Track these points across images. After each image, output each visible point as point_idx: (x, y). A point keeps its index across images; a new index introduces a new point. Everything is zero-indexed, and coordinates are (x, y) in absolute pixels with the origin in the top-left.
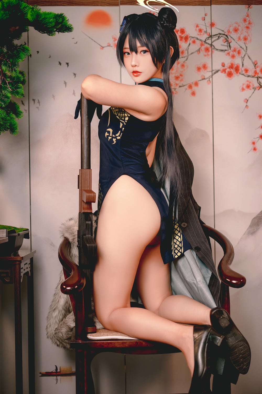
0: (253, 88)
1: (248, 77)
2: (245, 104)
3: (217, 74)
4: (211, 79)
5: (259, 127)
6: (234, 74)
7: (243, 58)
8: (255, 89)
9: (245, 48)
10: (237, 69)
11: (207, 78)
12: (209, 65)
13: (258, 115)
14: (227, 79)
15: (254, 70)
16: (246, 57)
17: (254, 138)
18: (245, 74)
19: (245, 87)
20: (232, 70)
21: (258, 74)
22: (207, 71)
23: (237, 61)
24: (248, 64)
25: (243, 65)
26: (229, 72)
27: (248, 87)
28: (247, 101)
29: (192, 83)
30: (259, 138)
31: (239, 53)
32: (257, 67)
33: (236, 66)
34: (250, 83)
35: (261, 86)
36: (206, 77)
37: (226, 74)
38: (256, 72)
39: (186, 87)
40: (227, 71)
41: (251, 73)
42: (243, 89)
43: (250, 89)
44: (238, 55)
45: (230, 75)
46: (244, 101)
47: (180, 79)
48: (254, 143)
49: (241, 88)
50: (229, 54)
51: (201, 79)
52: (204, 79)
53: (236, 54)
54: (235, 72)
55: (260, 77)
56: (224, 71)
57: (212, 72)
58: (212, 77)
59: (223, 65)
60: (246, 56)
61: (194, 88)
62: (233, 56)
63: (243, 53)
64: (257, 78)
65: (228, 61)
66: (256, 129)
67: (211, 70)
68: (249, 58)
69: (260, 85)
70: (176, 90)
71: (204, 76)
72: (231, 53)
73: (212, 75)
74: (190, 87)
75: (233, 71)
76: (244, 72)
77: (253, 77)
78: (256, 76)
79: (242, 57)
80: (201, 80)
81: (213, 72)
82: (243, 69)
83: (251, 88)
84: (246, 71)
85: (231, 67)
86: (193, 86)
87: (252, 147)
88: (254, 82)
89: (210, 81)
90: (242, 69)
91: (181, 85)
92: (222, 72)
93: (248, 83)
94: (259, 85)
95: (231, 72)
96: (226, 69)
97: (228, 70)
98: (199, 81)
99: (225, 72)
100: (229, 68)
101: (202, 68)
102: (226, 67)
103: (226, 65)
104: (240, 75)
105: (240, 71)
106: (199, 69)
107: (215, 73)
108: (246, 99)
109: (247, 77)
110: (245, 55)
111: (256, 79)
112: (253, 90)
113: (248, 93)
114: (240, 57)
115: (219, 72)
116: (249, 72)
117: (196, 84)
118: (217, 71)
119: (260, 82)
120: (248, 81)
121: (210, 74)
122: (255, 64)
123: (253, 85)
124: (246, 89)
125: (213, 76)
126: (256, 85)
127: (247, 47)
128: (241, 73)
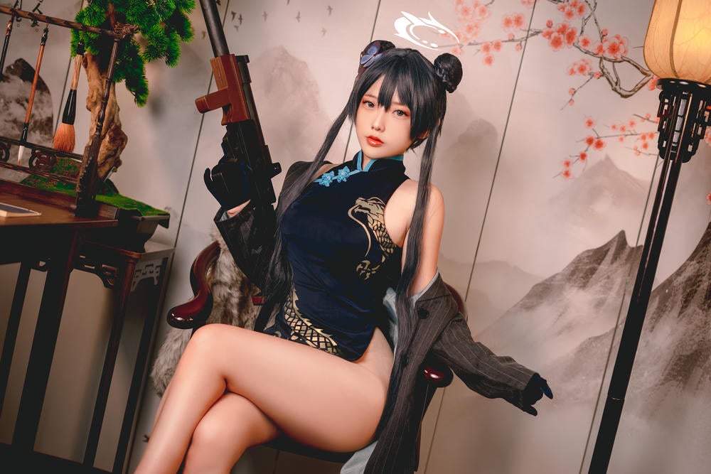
0: (590, 74)
1: (586, 53)
2: (570, 97)
3: (536, 36)
4: (523, 43)
5: (583, 140)
6: (563, 43)
7: (585, 21)
8: (593, 76)
9: (592, 5)
10: (571, 37)
11: (517, 41)
12: (526, 20)
13: (587, 120)
14: (551, 49)
15: (599, 43)
16: (591, 20)
17: (570, 156)
18: (582, 48)
19: (576, 69)
20: (562, 36)
21: (604, 52)
22: (521, 29)
23: (575, 23)
24: (592, 33)
25: (582, 31)
26: (555, 37)
27: (582, 69)
28: (575, 92)
29: (491, 42)
30: (577, 158)
31: (581, 10)
32: (606, 41)
33: (570, 30)
34: (587, 63)
35: (604, 73)
36: (516, 38)
37: (550, 41)
38: (600, 49)
39: (479, 47)
40: (553, 36)
41: (592, 48)
42: (572, 72)
43: (584, 75)
44: (578, 13)
45: (556, 43)
46: (570, 91)
47: (473, 32)
48: (567, 164)
49: (570, 68)
50: (563, 8)
51: (507, 39)
52: (513, 40)
53: (575, 10)
54: (566, 41)
55: (605, 58)
56: (549, 34)
57: (528, 31)
58: (526, 40)
59: (550, 25)
60: (592, 17)
61: (493, 52)
62: (570, 14)
63: (588, 11)
64: (601, 58)
65: (559, 19)
66: (577, 142)
67: (527, 29)
68: (596, 23)
69: (602, 70)
70: (463, 48)
71: (514, 36)
72: (568, 8)
73: (527, 37)
74: (487, 48)
75: (563, 38)
76: (580, 44)
77: (594, 55)
78: (600, 55)
79: (583, 18)
80: (506, 41)
81: (530, 32)
82: (581, 38)
83: (586, 72)
84: (586, 42)
85: (562, 30)
86: (492, 48)
87: (563, 169)
88: (594, 64)
89: (521, 46)
90: (578, 38)
91: (472, 42)
92: (544, 36)
93: (583, 63)
94: (600, 71)
95: (560, 38)
96: (552, 32)
97: (555, 35)
98: (503, 41)
99: (550, 37)
100: (558, 32)
101: (513, 22)
102: (552, 29)
103: (554, 26)
104: (574, 48)
105: (575, 41)
106: (508, 22)
107: (533, 35)
108: (574, 89)
109: (583, 54)
110: (589, 17)
111: (599, 59)
112: (589, 77)
113: (579, 79)
114: (582, 17)
115: (540, 35)
116: (589, 45)
117: (498, 46)
118: (537, 33)
119: (603, 66)
120: (583, 60)
121: (525, 34)
122: (603, 35)
123: (591, 69)
124: (578, 73)
125: (528, 39)
126: (597, 70)
127: (596, 4)
128: (576, 44)
